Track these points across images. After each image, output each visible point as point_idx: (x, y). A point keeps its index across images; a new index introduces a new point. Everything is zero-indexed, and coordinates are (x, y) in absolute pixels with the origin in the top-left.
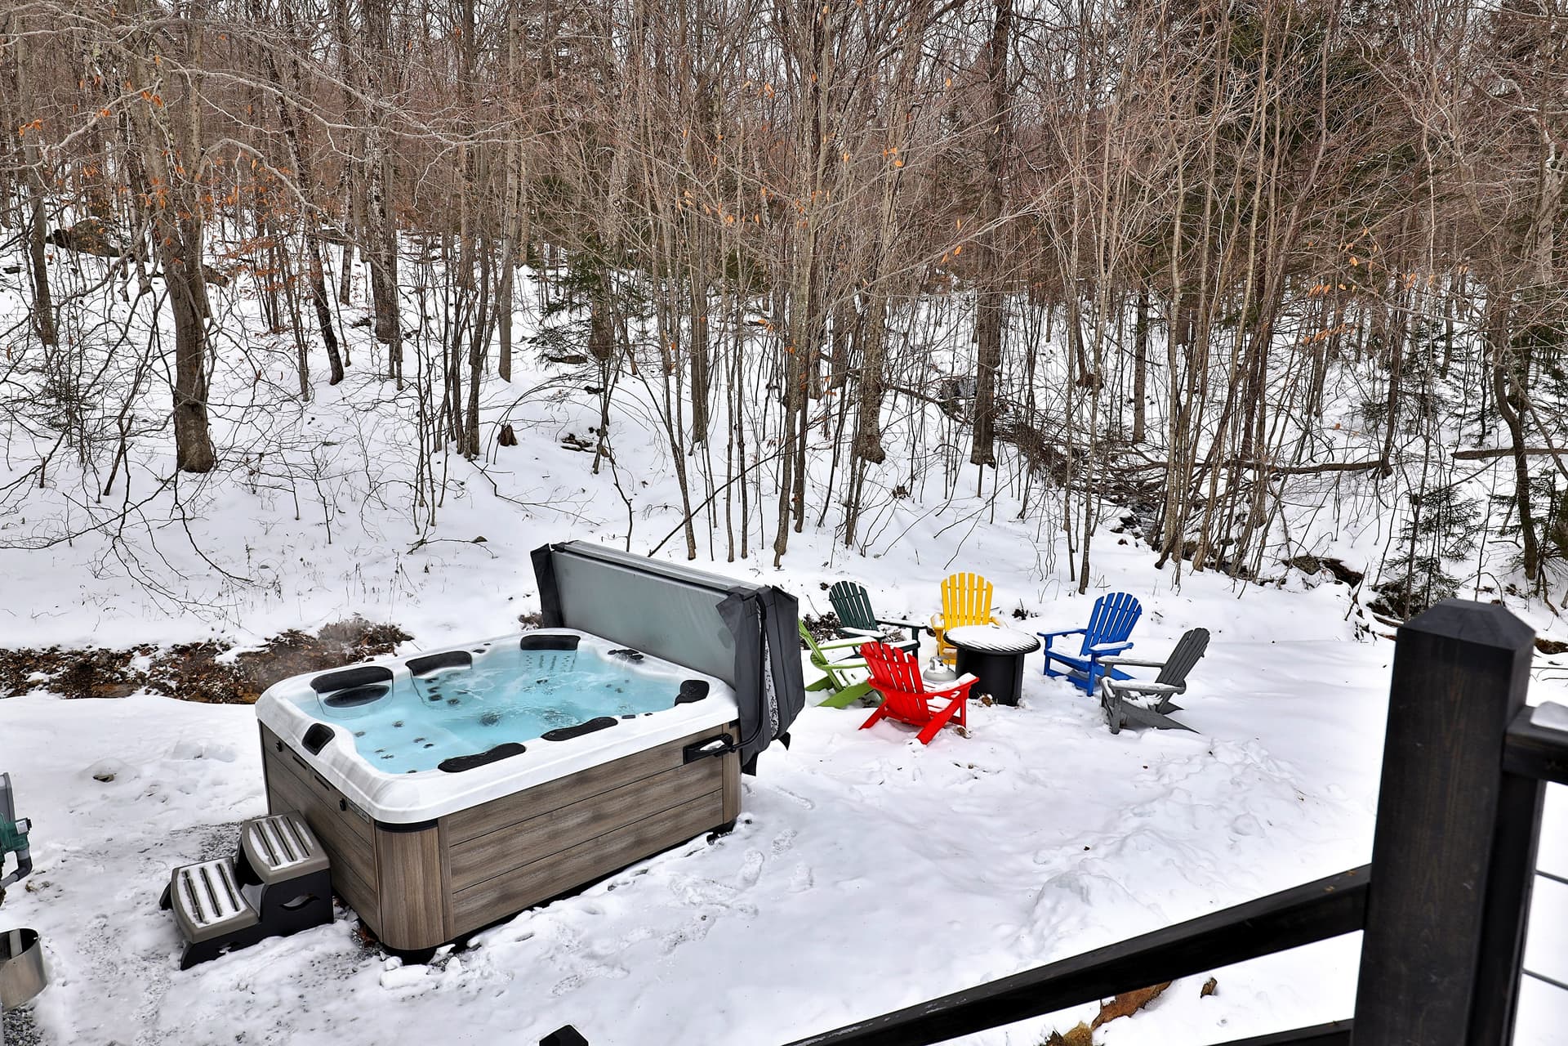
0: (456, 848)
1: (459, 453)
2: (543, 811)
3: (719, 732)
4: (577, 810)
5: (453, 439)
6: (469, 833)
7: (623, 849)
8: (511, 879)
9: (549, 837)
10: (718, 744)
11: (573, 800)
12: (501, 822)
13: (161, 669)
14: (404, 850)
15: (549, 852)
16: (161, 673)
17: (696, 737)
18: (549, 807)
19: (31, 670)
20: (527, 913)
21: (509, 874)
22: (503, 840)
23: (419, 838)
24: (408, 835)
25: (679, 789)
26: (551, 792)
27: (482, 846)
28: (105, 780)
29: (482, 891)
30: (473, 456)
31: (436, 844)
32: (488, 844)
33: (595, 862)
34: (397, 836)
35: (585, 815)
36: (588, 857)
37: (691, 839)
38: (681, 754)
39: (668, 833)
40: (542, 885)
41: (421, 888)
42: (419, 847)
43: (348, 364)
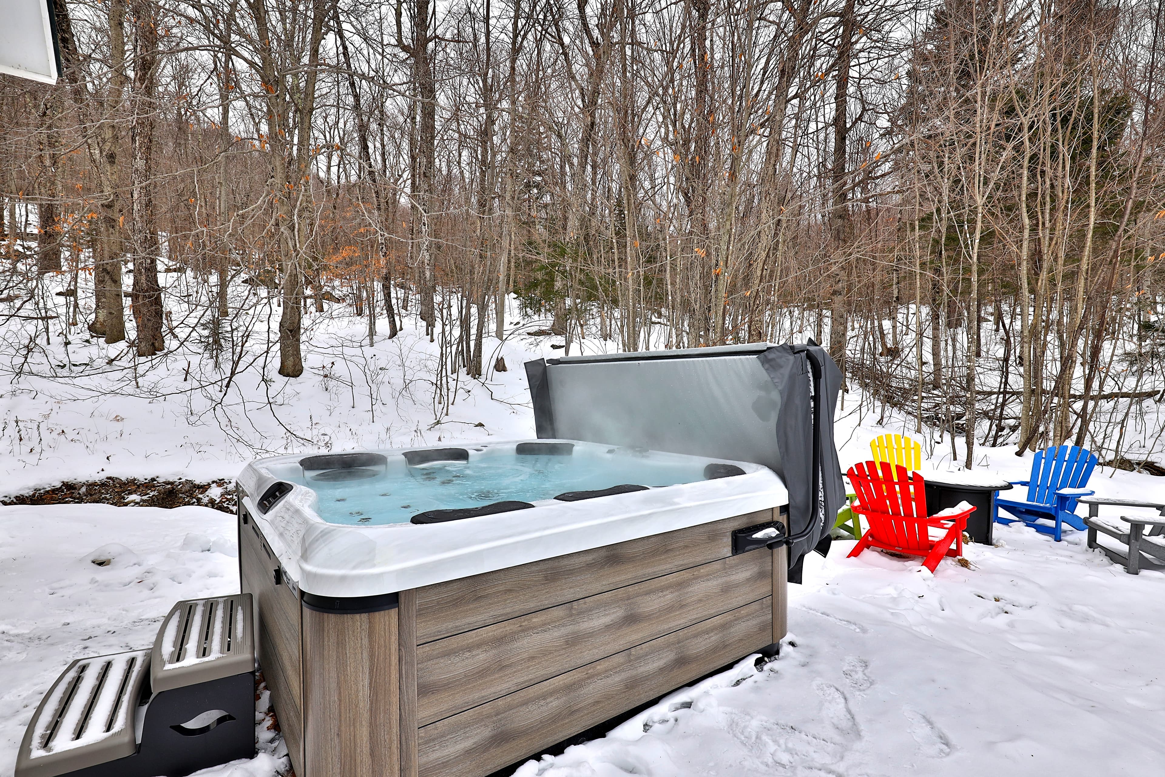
0: (427, 648)
1: (468, 374)
2: (561, 600)
3: (767, 518)
4: (606, 604)
5: (464, 366)
6: (450, 625)
7: (661, 670)
8: (510, 708)
9: (567, 642)
10: (772, 532)
11: (600, 589)
12: (498, 611)
13: (229, 497)
14: (341, 644)
15: (567, 667)
16: (228, 500)
17: (745, 520)
18: (569, 594)
19: (130, 493)
20: (532, 766)
21: (509, 699)
22: (500, 641)
23: (365, 626)
24: (348, 619)
25: (726, 589)
26: (571, 572)
27: (469, 648)
28: (101, 564)
29: (466, 726)
30: (477, 376)
31: (394, 638)
32: (479, 645)
33: (627, 687)
34: (331, 619)
35: (616, 614)
36: (617, 678)
37: (737, 662)
38: (728, 540)
39: (714, 650)
40: (555, 719)
41: (366, 715)
42: (366, 641)
43: (401, 329)
